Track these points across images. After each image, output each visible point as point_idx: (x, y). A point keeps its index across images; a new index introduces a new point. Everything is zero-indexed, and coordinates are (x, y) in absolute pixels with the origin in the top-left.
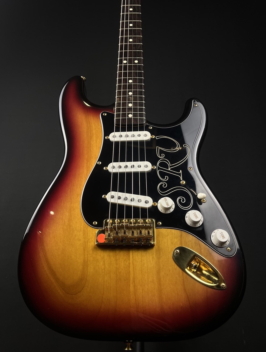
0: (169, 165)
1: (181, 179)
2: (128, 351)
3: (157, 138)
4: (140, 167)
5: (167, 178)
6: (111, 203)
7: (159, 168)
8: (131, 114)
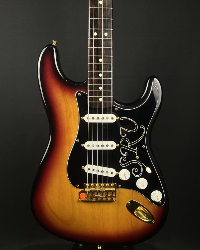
0: (129, 143)
1: (136, 155)
2: (99, 249)
3: (121, 119)
4: (108, 146)
5: (126, 154)
6: (88, 173)
7: (121, 146)
8: (102, 98)
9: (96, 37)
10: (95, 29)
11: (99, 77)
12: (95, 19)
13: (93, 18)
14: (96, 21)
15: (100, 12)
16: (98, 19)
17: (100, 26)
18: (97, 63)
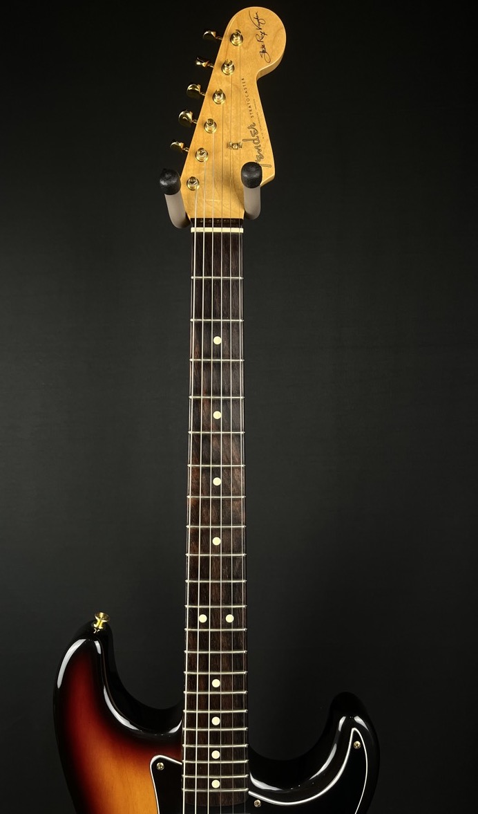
8: (218, 780)
9: (205, 625)
10: (201, 607)
11: (212, 726)
12: (201, 581)
13: (197, 579)
14: (204, 586)
15: (214, 564)
16: (210, 582)
17: (215, 600)
18: (207, 690)
